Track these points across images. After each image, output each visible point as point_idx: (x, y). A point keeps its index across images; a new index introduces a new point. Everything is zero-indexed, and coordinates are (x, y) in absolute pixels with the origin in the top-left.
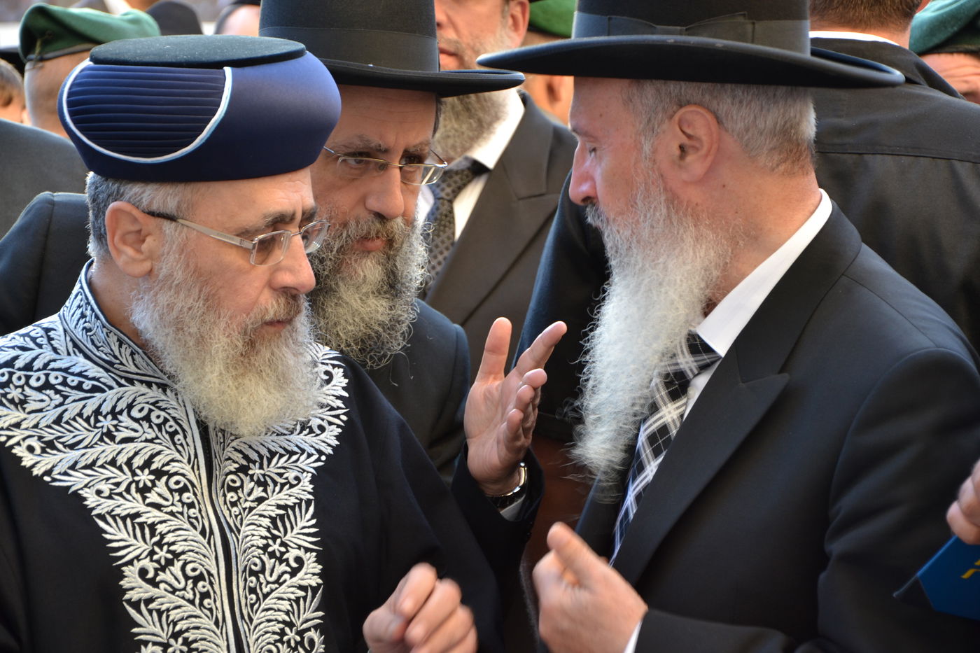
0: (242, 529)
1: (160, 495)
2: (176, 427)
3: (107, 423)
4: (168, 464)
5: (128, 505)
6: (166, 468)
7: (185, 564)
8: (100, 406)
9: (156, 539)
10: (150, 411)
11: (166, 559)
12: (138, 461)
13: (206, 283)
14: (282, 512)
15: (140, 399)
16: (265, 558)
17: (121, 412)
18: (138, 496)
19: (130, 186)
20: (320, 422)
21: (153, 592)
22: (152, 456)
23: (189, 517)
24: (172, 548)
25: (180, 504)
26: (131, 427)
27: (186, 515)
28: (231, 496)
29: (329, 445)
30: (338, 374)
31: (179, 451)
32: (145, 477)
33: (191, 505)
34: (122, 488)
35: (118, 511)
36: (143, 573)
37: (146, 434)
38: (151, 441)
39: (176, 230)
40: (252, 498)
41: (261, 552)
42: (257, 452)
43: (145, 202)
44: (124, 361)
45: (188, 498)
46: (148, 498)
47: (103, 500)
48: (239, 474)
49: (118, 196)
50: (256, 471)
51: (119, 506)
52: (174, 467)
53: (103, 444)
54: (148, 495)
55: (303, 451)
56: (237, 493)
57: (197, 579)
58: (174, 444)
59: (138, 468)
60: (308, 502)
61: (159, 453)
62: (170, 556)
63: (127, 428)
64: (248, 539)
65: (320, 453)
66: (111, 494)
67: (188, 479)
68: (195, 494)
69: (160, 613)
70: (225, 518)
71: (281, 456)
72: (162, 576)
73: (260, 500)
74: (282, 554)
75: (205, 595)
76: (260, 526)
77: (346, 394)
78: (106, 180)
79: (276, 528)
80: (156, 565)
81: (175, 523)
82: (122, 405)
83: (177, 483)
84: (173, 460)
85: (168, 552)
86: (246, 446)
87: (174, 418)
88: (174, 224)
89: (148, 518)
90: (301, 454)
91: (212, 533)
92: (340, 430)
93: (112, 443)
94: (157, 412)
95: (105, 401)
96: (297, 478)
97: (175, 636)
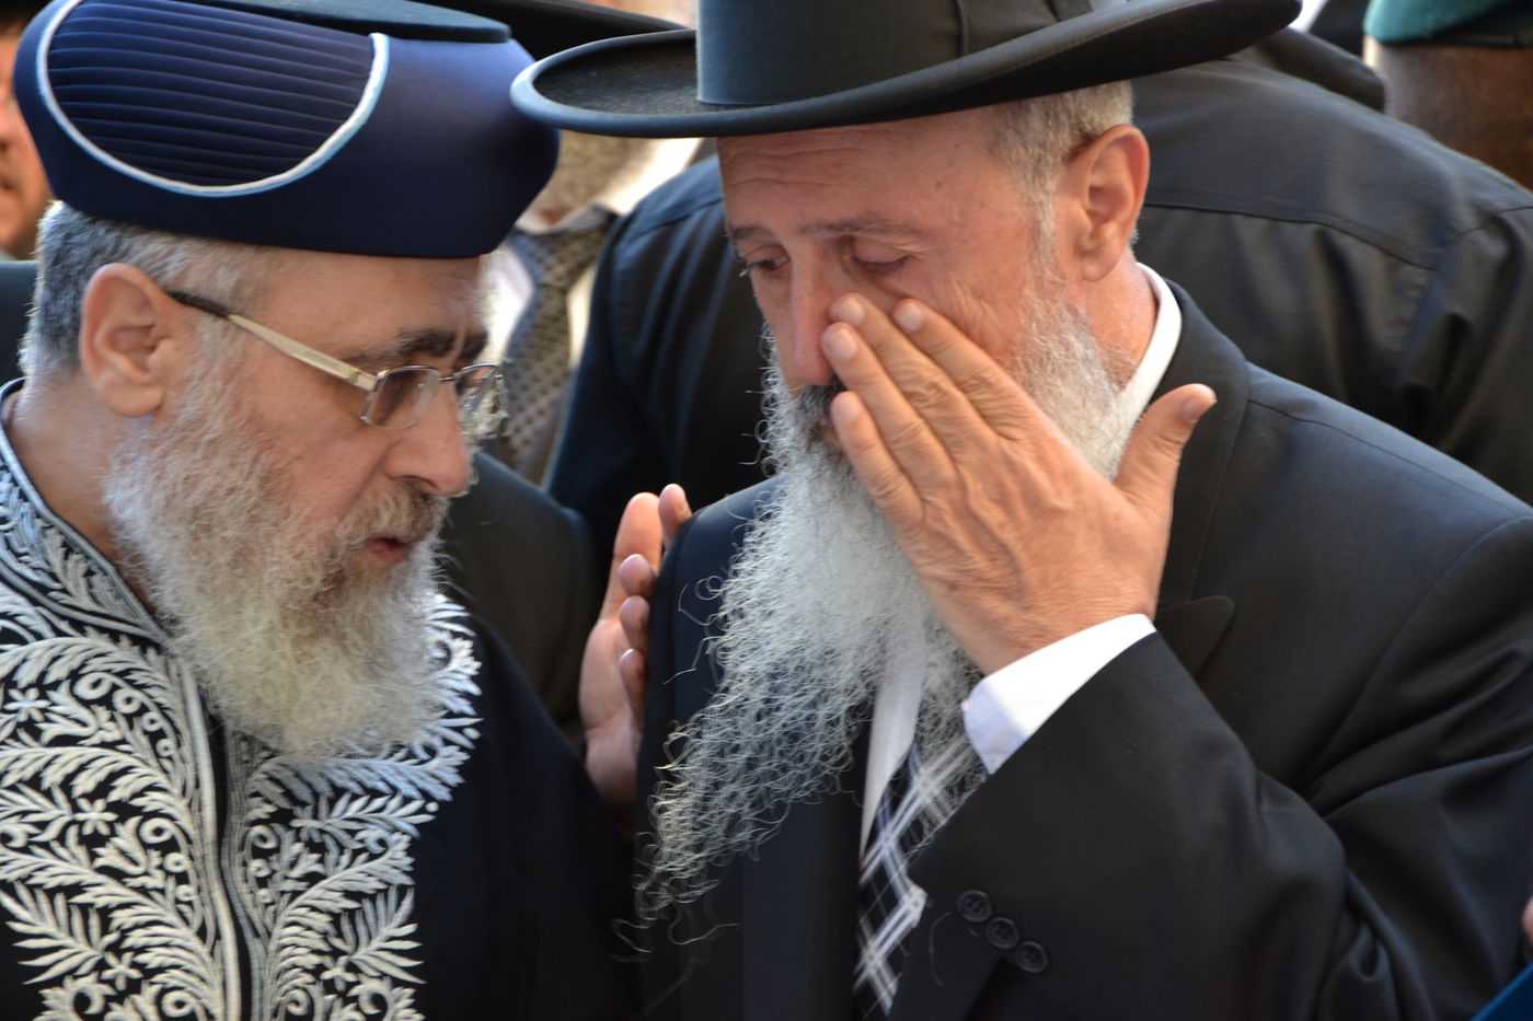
0: (277, 931)
1: (123, 853)
2: (162, 724)
3: (28, 704)
4: (140, 794)
5: (61, 867)
6: (138, 802)
7: (164, 991)
8: (15, 669)
9: (111, 938)
10: (115, 688)
11: (129, 980)
12: (85, 783)
13: (269, 445)
14: (351, 905)
15: (96, 663)
16: (316, 990)
17: (55, 685)
18: (81, 852)
19: (144, 237)
20: (428, 739)
22: (114, 776)
23: (178, 901)
24: (141, 958)
25: (159, 874)
26: (74, 716)
27: (170, 896)
28: (257, 867)
29: (444, 784)
30: (462, 649)
31: (165, 772)
32: (95, 816)
33: (182, 878)
34: (50, 834)
35: (39, 878)
36: (81, 1002)
37: (101, 732)
38: (111, 745)
39: (224, 336)
40: (297, 872)
41: (308, 978)
42: (309, 785)
43: (172, 271)
44: (70, 587)
45: (178, 864)
46: (99, 856)
47: (13, 855)
48: (275, 825)
49: (116, 255)
50: (305, 822)
51: (41, 869)
52: (153, 800)
53: (16, 744)
54: (100, 850)
55: (395, 791)
56: (268, 861)
58: (158, 756)
59: (85, 796)
60: (402, 890)
61: (125, 771)
62: (135, 974)
63: (65, 716)
64: (287, 951)
65: (427, 796)
66: (30, 843)
67: (179, 827)
68: (191, 857)
70: (244, 907)
71: (355, 797)
72: (116, 1013)
73: (312, 879)
74: (350, 985)
76: (309, 928)
77: (474, 689)
78: (93, 222)
79: (340, 935)
80: (108, 990)
81: (149, 910)
82: (58, 672)
83: (158, 831)
84: (152, 788)
85: (134, 965)
86: (288, 773)
87: (161, 708)
88: (220, 323)
89: (98, 896)
90: (393, 797)
91: (218, 936)
92: (464, 756)
93: (34, 744)
94: (127, 692)
95: (24, 661)
96: (382, 842)
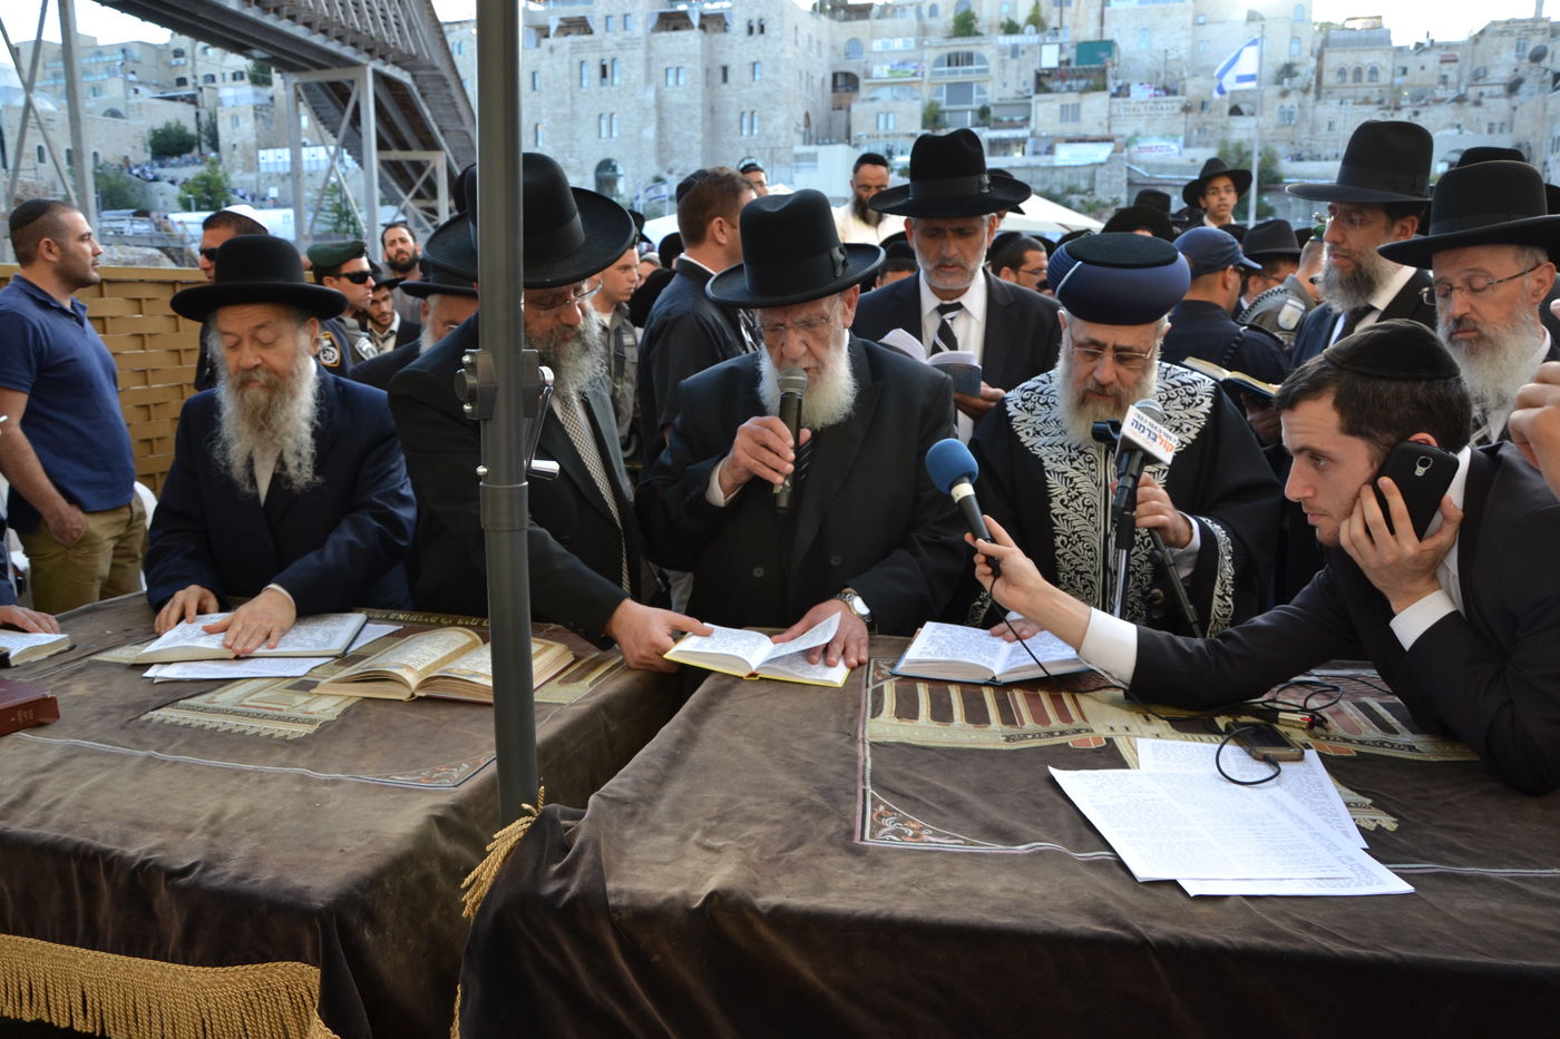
1: (1079, 463)
4: (1087, 448)
5: (1063, 466)
6: (1085, 450)
7: (1084, 499)
9: (1072, 485)
11: (1075, 495)
12: (1073, 446)
18: (1069, 463)
20: (1188, 426)
21: (1066, 510)
24: (1079, 490)
25: (1088, 469)
27: (1090, 475)
32: (1074, 454)
33: (1093, 470)
34: (1063, 458)
35: (1057, 469)
36: (1062, 501)
45: (1093, 467)
46: (1074, 464)
47: (1052, 463)
51: (1058, 467)
52: (1089, 450)
53: (1060, 435)
57: (1088, 507)
59: (1073, 449)
60: (1164, 471)
62: (1077, 494)
65: (1183, 443)
66: (1056, 460)
67: (1094, 457)
68: (1097, 465)
69: (1068, 521)
72: (1071, 504)
75: (1092, 515)
77: (1208, 412)
80: (1070, 498)
81: (1083, 478)
83: (1089, 458)
84: (1090, 447)
85: (1077, 492)
89: (1071, 474)
91: (1101, 485)
97: (1074, 533)
